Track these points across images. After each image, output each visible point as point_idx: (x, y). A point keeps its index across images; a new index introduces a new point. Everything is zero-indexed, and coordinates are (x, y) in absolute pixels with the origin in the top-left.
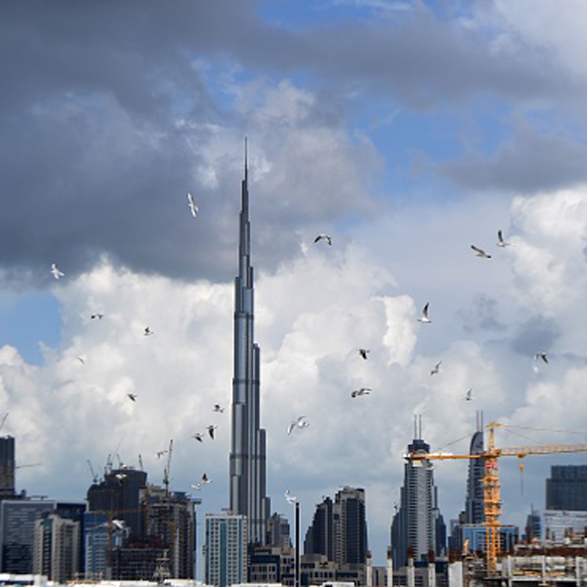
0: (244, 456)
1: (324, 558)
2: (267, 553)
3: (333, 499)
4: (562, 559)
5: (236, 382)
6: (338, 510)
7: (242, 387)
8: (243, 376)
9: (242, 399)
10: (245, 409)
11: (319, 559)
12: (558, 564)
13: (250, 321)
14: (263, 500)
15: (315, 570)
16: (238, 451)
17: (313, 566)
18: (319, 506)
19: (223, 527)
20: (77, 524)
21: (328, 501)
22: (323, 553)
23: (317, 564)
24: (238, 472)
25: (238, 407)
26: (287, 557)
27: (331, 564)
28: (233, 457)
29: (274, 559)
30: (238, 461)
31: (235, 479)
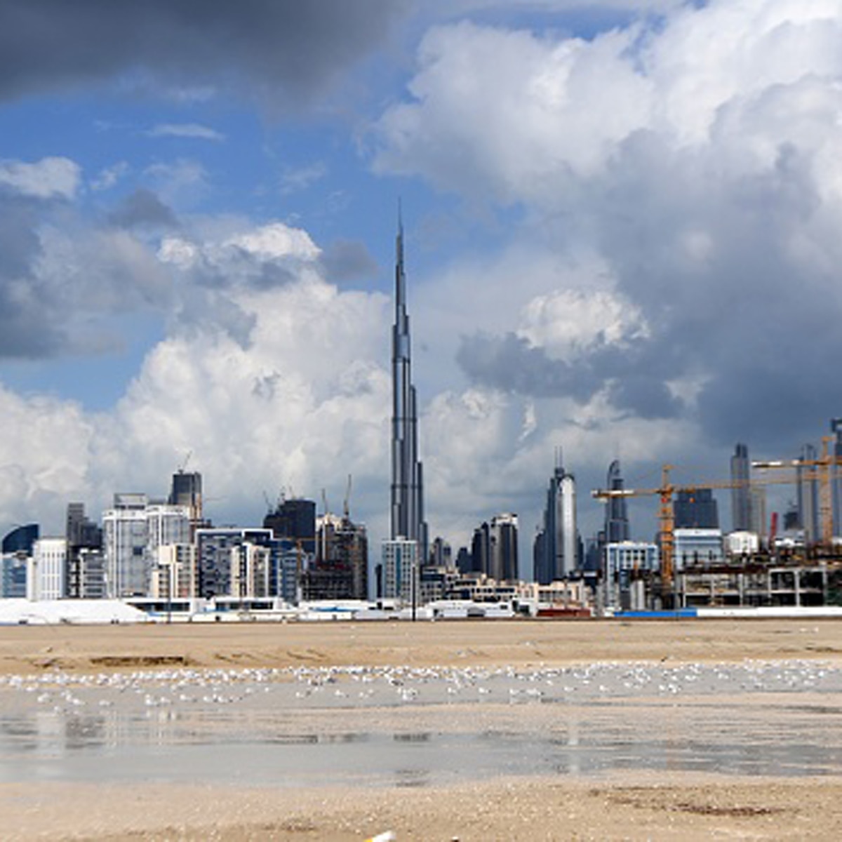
0: (404, 487)
1: (484, 576)
2: (433, 573)
3: (489, 523)
4: (725, 576)
5: (395, 420)
6: (495, 533)
7: (401, 424)
8: (400, 415)
9: (401, 436)
10: (402, 443)
11: (480, 578)
12: (723, 580)
13: (407, 364)
14: (421, 526)
15: (476, 587)
16: (398, 482)
17: (474, 583)
18: (477, 530)
19: (398, 550)
20: (268, 550)
21: (485, 526)
22: (483, 572)
23: (478, 581)
24: (398, 500)
25: (398, 443)
26: (452, 576)
27: (490, 580)
28: (394, 487)
29: (440, 578)
30: (398, 491)
31: (396, 507)
